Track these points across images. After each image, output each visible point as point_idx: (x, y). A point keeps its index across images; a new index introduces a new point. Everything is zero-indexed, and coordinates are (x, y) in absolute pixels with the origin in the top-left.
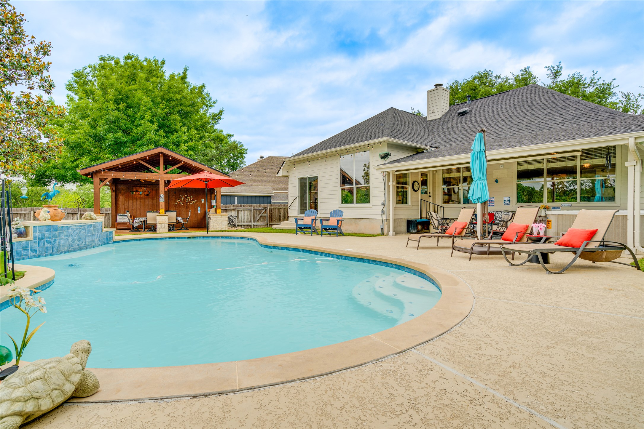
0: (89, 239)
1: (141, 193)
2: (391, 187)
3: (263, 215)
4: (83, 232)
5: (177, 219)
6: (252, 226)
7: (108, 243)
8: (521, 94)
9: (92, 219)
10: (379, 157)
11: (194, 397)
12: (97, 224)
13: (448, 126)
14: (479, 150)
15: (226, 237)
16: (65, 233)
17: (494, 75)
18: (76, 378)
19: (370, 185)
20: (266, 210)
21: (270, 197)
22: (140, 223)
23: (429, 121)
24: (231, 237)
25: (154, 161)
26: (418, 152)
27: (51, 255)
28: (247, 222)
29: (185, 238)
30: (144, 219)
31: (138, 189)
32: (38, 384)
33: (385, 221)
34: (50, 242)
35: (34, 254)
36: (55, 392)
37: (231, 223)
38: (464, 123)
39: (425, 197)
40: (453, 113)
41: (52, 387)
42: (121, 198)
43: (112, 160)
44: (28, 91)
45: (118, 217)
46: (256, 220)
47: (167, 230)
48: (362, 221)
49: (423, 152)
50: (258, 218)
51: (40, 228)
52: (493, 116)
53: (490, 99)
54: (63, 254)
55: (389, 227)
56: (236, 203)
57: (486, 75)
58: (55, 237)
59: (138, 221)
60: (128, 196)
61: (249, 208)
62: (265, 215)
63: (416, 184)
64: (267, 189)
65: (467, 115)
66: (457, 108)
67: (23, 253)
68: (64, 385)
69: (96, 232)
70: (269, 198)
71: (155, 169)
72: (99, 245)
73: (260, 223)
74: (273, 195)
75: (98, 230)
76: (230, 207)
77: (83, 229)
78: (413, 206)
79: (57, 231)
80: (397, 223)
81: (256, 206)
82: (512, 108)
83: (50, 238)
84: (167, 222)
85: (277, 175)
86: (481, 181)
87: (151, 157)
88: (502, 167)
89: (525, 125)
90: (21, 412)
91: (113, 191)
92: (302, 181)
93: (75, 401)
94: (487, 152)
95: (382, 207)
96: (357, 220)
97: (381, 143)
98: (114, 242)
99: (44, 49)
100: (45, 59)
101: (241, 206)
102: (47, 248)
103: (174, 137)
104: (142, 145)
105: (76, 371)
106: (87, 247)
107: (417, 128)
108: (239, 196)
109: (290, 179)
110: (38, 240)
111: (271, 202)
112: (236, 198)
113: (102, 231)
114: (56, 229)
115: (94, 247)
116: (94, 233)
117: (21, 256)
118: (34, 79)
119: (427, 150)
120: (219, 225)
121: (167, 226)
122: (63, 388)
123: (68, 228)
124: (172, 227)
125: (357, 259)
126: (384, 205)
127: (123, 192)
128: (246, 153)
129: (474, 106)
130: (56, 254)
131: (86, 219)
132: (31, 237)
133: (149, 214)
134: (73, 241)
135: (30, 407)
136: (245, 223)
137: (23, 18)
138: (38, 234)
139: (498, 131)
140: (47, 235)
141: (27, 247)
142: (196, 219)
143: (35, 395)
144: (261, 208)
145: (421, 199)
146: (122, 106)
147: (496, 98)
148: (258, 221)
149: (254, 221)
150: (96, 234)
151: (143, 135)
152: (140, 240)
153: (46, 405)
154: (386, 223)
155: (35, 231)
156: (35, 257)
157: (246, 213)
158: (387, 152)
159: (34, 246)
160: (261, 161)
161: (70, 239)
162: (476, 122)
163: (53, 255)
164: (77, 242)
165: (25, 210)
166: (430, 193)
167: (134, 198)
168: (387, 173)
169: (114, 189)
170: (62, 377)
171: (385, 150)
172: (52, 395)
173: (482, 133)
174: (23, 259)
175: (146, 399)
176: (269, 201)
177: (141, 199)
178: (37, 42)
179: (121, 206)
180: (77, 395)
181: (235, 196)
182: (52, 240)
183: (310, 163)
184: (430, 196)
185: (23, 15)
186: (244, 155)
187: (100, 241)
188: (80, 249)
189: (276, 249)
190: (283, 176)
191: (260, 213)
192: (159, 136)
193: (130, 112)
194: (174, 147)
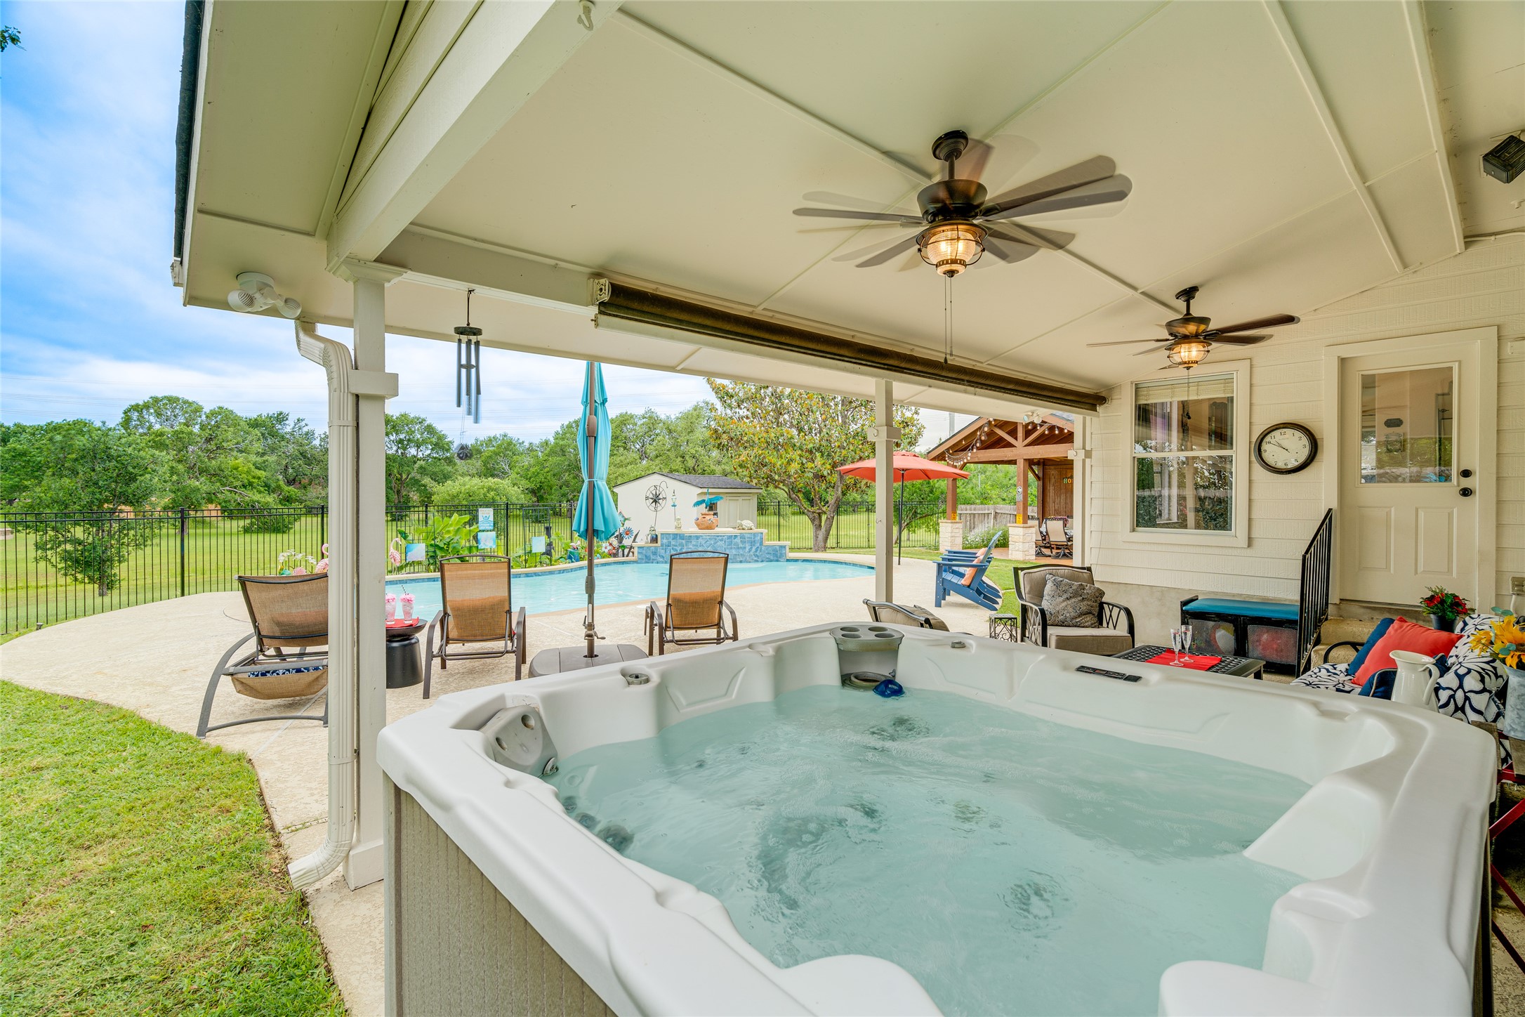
5: (1066, 534)
12: (746, 535)
16: (693, 543)
63: (1283, 437)
67: (652, 557)
72: (757, 561)
75: (753, 542)
77: (722, 540)
79: (683, 539)
113: (761, 545)
114: (682, 537)
116: (741, 546)
117: (650, 560)
123: (697, 538)
187: (757, 556)
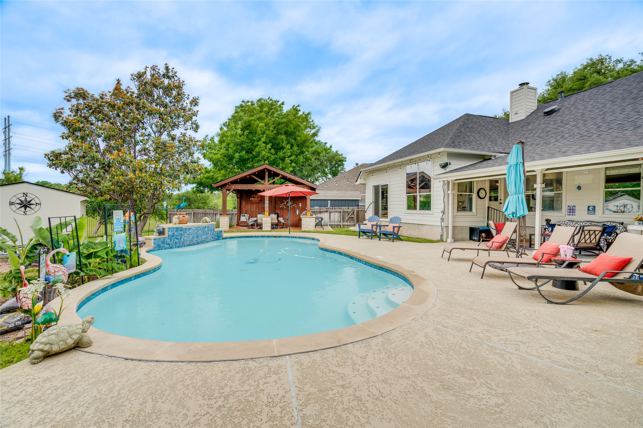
0: (204, 237)
1: (256, 199)
2: (450, 195)
3: (351, 216)
4: (200, 232)
5: (278, 220)
6: (342, 226)
7: (219, 239)
8: (628, 83)
9: (207, 222)
10: (439, 166)
11: (126, 359)
12: (210, 226)
13: (530, 127)
14: (515, 164)
15: (302, 238)
16: (188, 233)
17: (613, 59)
18: (76, 337)
19: (431, 193)
20: (353, 212)
21: (358, 200)
22: (254, 222)
23: (512, 123)
24: (305, 238)
25: (261, 175)
26: (485, 159)
27: (178, 247)
28: (337, 222)
29: (272, 237)
30: (255, 219)
31: (254, 196)
32: (53, 337)
33: (444, 227)
34: (178, 239)
35: (168, 246)
36: (61, 342)
37: (319, 224)
38: (548, 123)
39: (494, 204)
40: (540, 112)
41: (60, 339)
42: (244, 203)
43: (239, 174)
44: (185, 132)
45: (241, 217)
46: (345, 221)
47: (269, 229)
48: (425, 227)
49: (491, 159)
50: (347, 219)
51: (172, 229)
52: (583, 114)
53: (587, 93)
54: (186, 247)
55: (448, 234)
56: (329, 206)
57: (601, 61)
58: (181, 235)
59: (251, 221)
60: (248, 201)
61: (339, 210)
62: (353, 216)
63: (482, 191)
64: (356, 194)
65: (554, 114)
66: (546, 107)
67: (162, 245)
68: (67, 339)
69: (210, 231)
70: (357, 202)
71: (262, 182)
72: (212, 241)
73: (348, 223)
74: (360, 199)
75: (211, 230)
76: (324, 209)
77: (200, 230)
78: (478, 214)
79: (182, 231)
80: (458, 230)
81: (345, 209)
82: (611, 102)
83: (178, 236)
84: (270, 222)
85: (356, 183)
86: (517, 196)
87: (259, 172)
88: (586, 172)
89: (619, 122)
90: (42, 349)
91: (238, 198)
92: (376, 188)
93: (78, 349)
94: (526, 164)
95: (442, 214)
96: (420, 226)
97: (439, 153)
98: (223, 239)
99: (195, 102)
100: (195, 109)
101: (332, 209)
102: (176, 242)
103: (281, 154)
104: (259, 161)
105: (77, 332)
106: (202, 242)
107: (490, 133)
108: (331, 200)
109: (367, 186)
110: (171, 237)
111: (358, 206)
112: (329, 201)
113: (214, 231)
114: (181, 229)
115: (207, 242)
116: (207, 232)
117: (160, 247)
118: (188, 124)
119: (495, 156)
120: (308, 226)
121: (270, 225)
122: (66, 341)
123: (189, 229)
124: (275, 226)
125: (378, 267)
126: (443, 213)
127: (244, 198)
128: (345, 161)
129: (566, 103)
130: (181, 247)
131: (203, 223)
132: (166, 235)
133: (258, 215)
134: (193, 238)
135: (46, 348)
136: (336, 223)
137: (184, 83)
138: (170, 233)
139: (582, 132)
140: (176, 234)
141: (164, 242)
142: (295, 219)
143: (51, 342)
144: (350, 210)
145: (488, 207)
146: (246, 132)
147: (595, 91)
148: (347, 221)
149: (343, 221)
150: (210, 233)
151: (259, 153)
152: (241, 237)
153: (55, 348)
154: (445, 230)
155: (169, 231)
156: (169, 248)
157: (337, 214)
158: (446, 162)
159: (168, 241)
160: (356, 168)
161: (191, 237)
162: (562, 121)
163: (180, 247)
164: (195, 239)
165: (189, 211)
166: (500, 200)
167: (252, 203)
168: (446, 182)
169: (239, 196)
170: (67, 335)
171: (445, 160)
172: (59, 343)
173: (520, 146)
174: (162, 249)
175: (105, 355)
176: (357, 204)
177: (256, 203)
178: (191, 98)
179: (244, 209)
180: (78, 345)
181: (328, 200)
182: (179, 237)
183: (387, 171)
184: (501, 203)
185: (184, 82)
186: (344, 162)
187: (212, 238)
188: (198, 243)
189: (327, 251)
190: (360, 184)
191: (348, 214)
192: (271, 153)
193: (250, 136)
194: (281, 161)
